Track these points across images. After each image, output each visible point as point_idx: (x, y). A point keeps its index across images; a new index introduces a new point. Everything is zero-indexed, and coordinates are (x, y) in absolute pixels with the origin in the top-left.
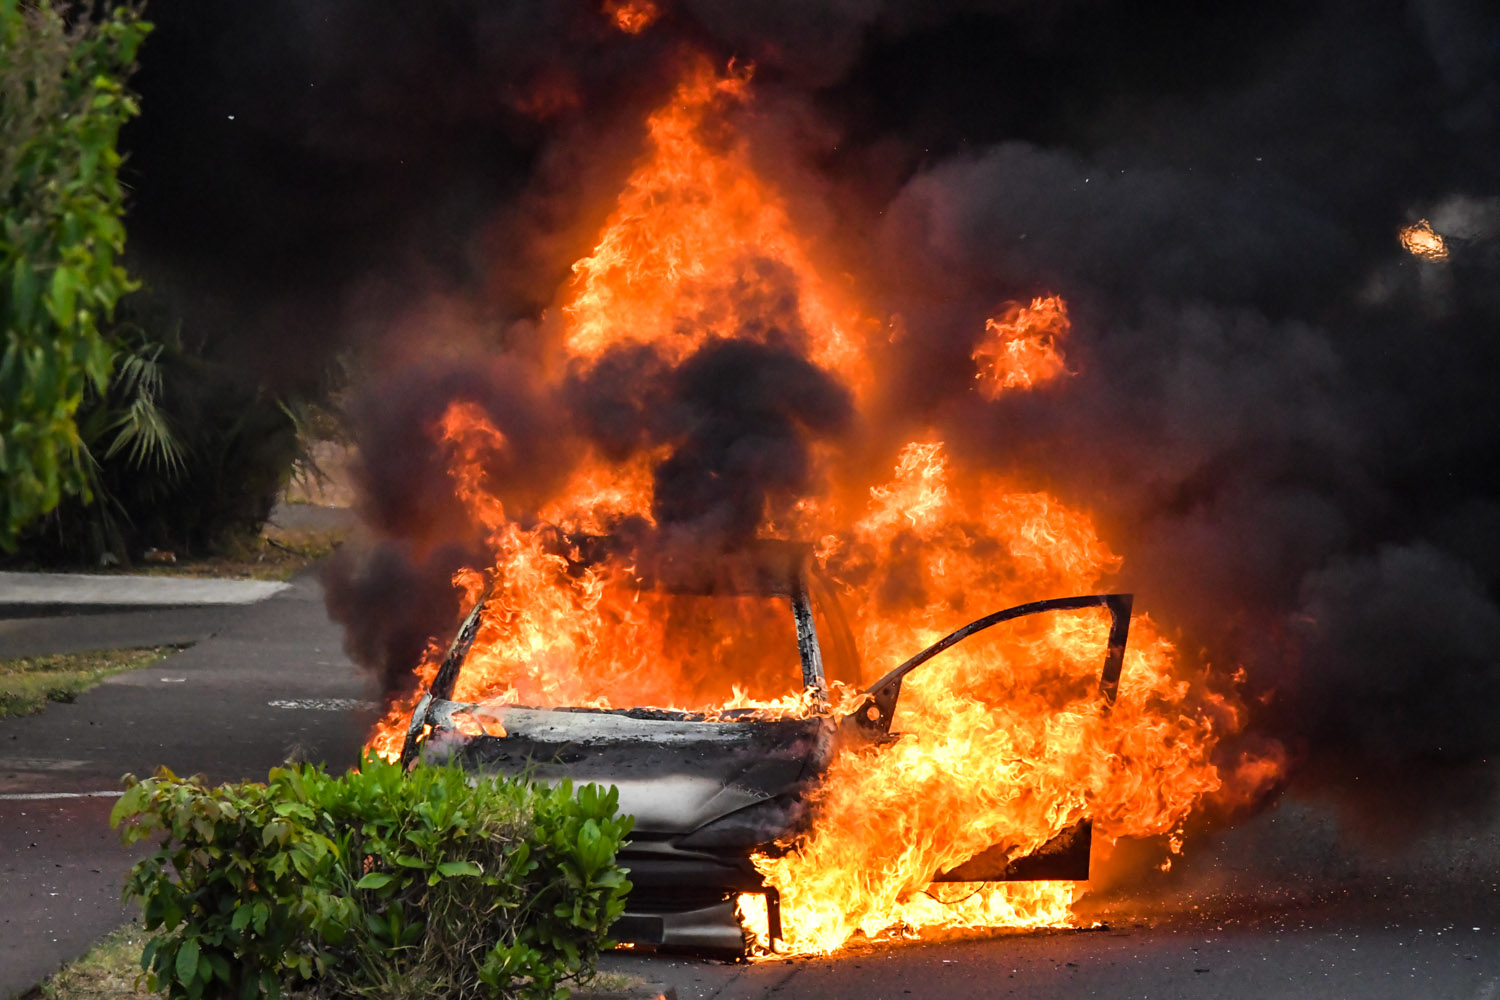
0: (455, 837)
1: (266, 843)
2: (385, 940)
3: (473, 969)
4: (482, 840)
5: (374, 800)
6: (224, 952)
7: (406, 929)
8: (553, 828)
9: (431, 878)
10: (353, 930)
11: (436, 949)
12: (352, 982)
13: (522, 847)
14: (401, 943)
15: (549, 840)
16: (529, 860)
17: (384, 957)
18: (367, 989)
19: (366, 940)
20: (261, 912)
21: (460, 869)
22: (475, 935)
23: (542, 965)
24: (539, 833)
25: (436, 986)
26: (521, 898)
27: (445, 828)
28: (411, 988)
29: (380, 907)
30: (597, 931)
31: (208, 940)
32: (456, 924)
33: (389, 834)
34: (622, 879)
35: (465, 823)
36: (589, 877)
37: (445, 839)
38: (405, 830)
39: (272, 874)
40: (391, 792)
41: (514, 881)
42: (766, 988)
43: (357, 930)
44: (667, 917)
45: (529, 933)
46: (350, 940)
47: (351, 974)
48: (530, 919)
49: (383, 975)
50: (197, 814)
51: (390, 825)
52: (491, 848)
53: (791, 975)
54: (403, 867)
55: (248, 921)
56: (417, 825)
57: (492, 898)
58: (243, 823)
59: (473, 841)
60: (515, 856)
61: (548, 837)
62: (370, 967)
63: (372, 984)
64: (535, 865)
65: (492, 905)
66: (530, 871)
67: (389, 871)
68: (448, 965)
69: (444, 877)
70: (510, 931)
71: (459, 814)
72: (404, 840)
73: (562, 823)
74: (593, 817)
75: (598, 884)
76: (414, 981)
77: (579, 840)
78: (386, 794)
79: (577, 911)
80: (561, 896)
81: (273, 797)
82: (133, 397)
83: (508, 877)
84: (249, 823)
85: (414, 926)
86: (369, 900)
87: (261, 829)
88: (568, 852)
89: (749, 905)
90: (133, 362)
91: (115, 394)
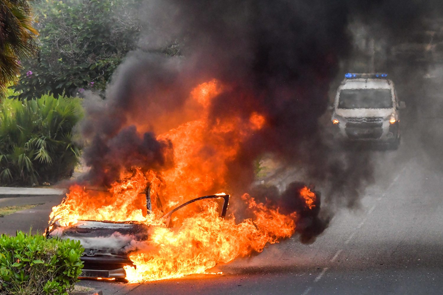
0: (37, 253)
2: (19, 280)
3: (42, 287)
4: (44, 254)
5: (17, 244)
7: (25, 277)
8: (63, 251)
9: (31, 264)
10: (11, 277)
11: (33, 282)
12: (11, 291)
13: (55, 256)
14: (24, 280)
15: (62, 254)
16: (57, 259)
17: (19, 284)
19: (15, 280)
21: (39, 261)
22: (42, 278)
23: (60, 286)
24: (59, 253)
25: (32, 292)
26: (54, 269)
27: (35, 251)
28: (26, 292)
29: (18, 271)
30: (75, 278)
32: (38, 276)
33: (20, 253)
34: (81, 264)
35: (40, 250)
36: (72, 264)
37: (35, 254)
38: (25, 252)
40: (21, 242)
41: (53, 265)
43: (12, 277)
44: (110, 271)
45: (57, 278)
46: (10, 280)
47: (10, 288)
48: (57, 275)
49: (19, 289)
51: (21, 250)
52: (47, 256)
53: (138, 286)
54: (24, 261)
56: (28, 250)
57: (47, 269)
59: (42, 254)
60: (53, 258)
62: (16, 287)
63: (16, 291)
64: (58, 261)
65: (47, 271)
66: (57, 262)
67: (20, 262)
68: (36, 286)
69: (34, 264)
70: (51, 278)
71: (38, 248)
72: (24, 254)
73: (65, 250)
74: (74, 248)
75: (74, 266)
76: (27, 291)
77: (70, 254)
79: (69, 272)
80: (64, 269)
82: (39, 148)
83: (51, 264)
85: (27, 276)
86: (15, 270)
88: (67, 257)
89: (127, 268)
90: (40, 140)
91: (36, 147)
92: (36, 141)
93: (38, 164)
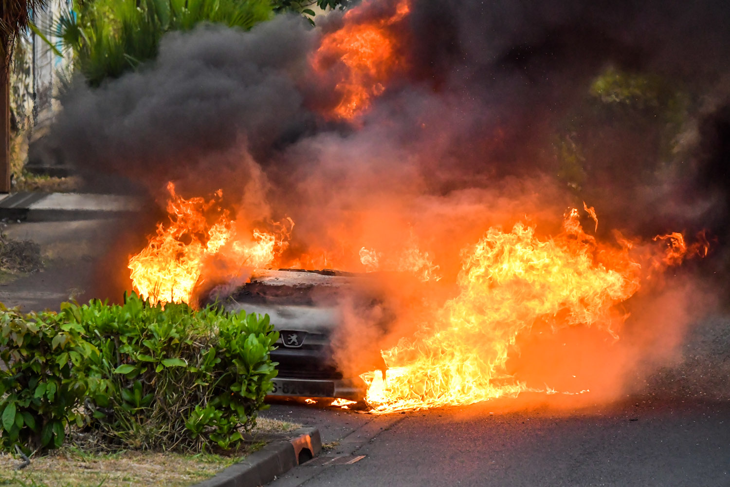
0: (172, 344)
1: (54, 347)
2: (132, 404)
3: (183, 421)
4: (188, 346)
5: (126, 321)
6: (31, 410)
7: (144, 397)
8: (230, 338)
9: (158, 367)
10: (112, 398)
11: (161, 410)
12: (112, 428)
13: (212, 350)
14: (141, 405)
15: (227, 346)
16: (216, 357)
17: (131, 414)
18: (122, 432)
19: (120, 404)
20: (51, 388)
21: (175, 362)
22: (184, 401)
23: (223, 419)
24: (221, 342)
25: (161, 431)
26: (211, 380)
27: (166, 338)
28: (146, 432)
29: (129, 384)
30: (257, 399)
31: (21, 404)
32: (173, 395)
33: (134, 342)
34: (272, 369)
35: (177, 336)
36: (251, 367)
37: (166, 345)
38: (143, 339)
39: (58, 365)
40: (136, 317)
41: (206, 370)
42: (382, 429)
43: (115, 398)
44: (336, 382)
45: (217, 400)
46: (111, 405)
47: (111, 423)
48: (217, 392)
49: (131, 424)
50: (13, 329)
51: (135, 337)
52: (194, 350)
53: (401, 420)
54: (141, 361)
55: (44, 393)
56: (150, 337)
57: (194, 380)
58: (41, 335)
59: (183, 346)
60: (207, 355)
61: (227, 344)
62: (123, 420)
63: (124, 430)
64: (219, 361)
65: (194, 383)
66: (216, 364)
67: (133, 364)
68: (168, 419)
69: (164, 367)
70: (204, 400)
71: (174, 330)
72: (142, 346)
73: (235, 336)
74: (255, 333)
75: (257, 372)
76: (148, 429)
77: (245, 346)
78: (132, 319)
79: (244, 388)
80: (234, 379)
81: (60, 320)
83: (203, 367)
84: (45, 335)
85: (148, 396)
86: (122, 381)
87: (52, 339)
88: (239, 353)
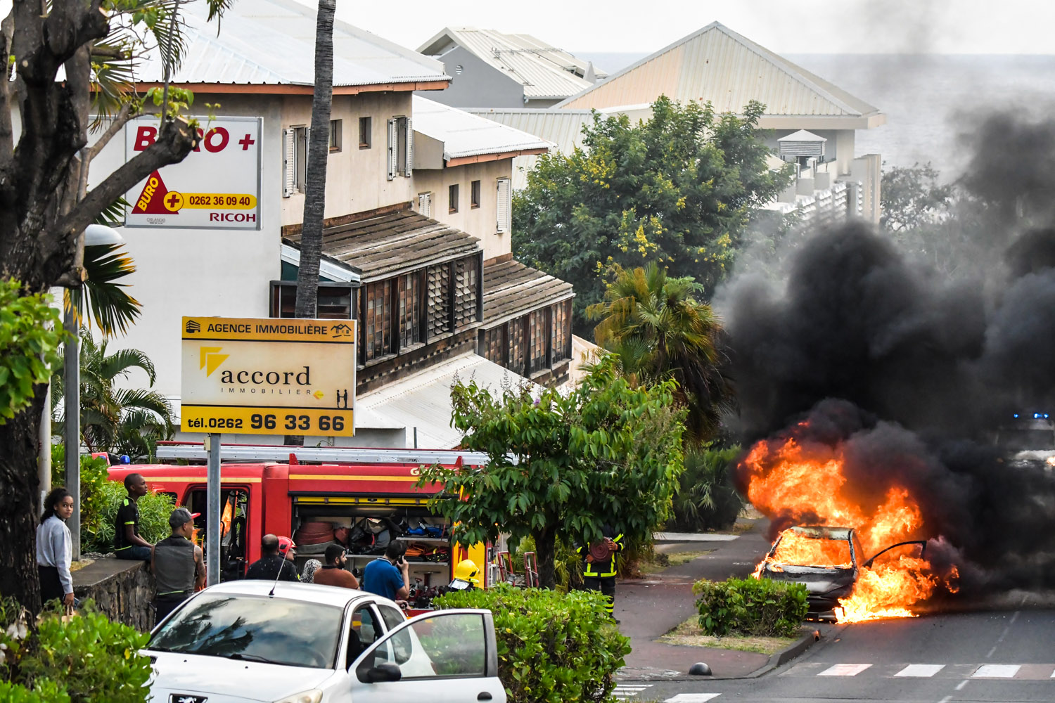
1: (726, 596)
2: (753, 618)
3: (773, 625)
5: (752, 586)
6: (717, 620)
8: (791, 593)
9: (764, 604)
10: (746, 615)
11: (765, 620)
12: (746, 628)
14: (757, 619)
15: (790, 596)
16: (786, 600)
17: (753, 622)
19: (749, 618)
20: (725, 611)
21: (770, 602)
22: (774, 617)
23: (789, 624)
24: (788, 594)
25: (765, 629)
26: (784, 609)
28: (759, 629)
29: (752, 611)
30: (802, 616)
31: (713, 617)
32: (769, 615)
33: (754, 594)
34: (807, 605)
35: (771, 592)
36: (800, 604)
37: (767, 595)
39: (728, 603)
42: (841, 629)
44: (818, 613)
45: (786, 617)
46: (746, 618)
48: (787, 614)
49: (753, 626)
50: (711, 589)
52: (777, 597)
54: (757, 601)
55: (722, 613)
56: (760, 592)
57: (778, 609)
59: (773, 596)
60: (783, 599)
62: (750, 624)
63: (751, 628)
66: (786, 603)
67: (754, 602)
68: (768, 624)
69: (767, 604)
70: (782, 616)
72: (757, 595)
73: (793, 592)
74: (801, 590)
75: (802, 606)
76: (760, 627)
77: (797, 596)
78: (756, 585)
79: (797, 612)
80: (793, 608)
81: (728, 585)
82: (704, 494)
83: (781, 604)
84: (722, 591)
85: (760, 615)
86: (749, 609)
87: (725, 592)
88: (795, 598)
89: (837, 611)
90: (705, 486)
91: (701, 493)
92: (701, 486)
93: (703, 510)
